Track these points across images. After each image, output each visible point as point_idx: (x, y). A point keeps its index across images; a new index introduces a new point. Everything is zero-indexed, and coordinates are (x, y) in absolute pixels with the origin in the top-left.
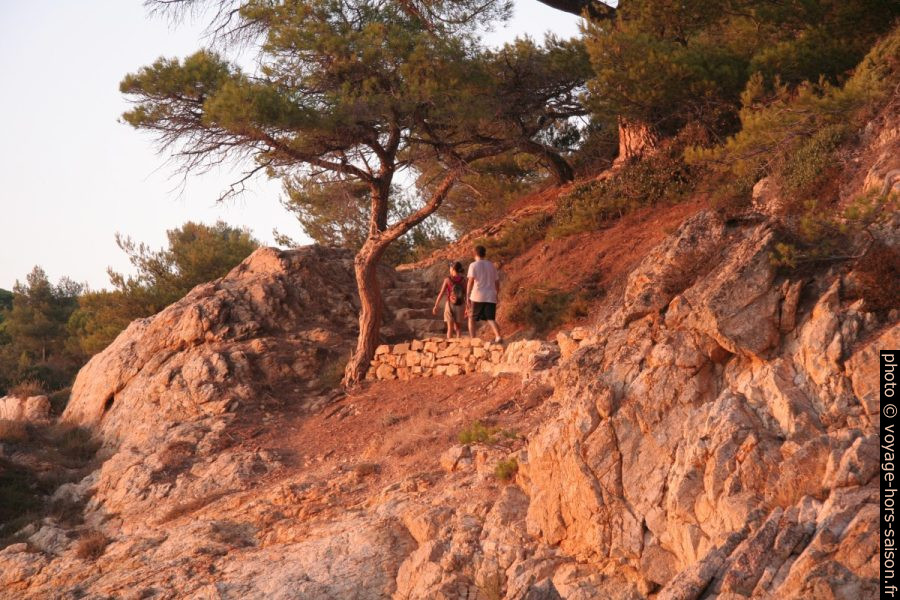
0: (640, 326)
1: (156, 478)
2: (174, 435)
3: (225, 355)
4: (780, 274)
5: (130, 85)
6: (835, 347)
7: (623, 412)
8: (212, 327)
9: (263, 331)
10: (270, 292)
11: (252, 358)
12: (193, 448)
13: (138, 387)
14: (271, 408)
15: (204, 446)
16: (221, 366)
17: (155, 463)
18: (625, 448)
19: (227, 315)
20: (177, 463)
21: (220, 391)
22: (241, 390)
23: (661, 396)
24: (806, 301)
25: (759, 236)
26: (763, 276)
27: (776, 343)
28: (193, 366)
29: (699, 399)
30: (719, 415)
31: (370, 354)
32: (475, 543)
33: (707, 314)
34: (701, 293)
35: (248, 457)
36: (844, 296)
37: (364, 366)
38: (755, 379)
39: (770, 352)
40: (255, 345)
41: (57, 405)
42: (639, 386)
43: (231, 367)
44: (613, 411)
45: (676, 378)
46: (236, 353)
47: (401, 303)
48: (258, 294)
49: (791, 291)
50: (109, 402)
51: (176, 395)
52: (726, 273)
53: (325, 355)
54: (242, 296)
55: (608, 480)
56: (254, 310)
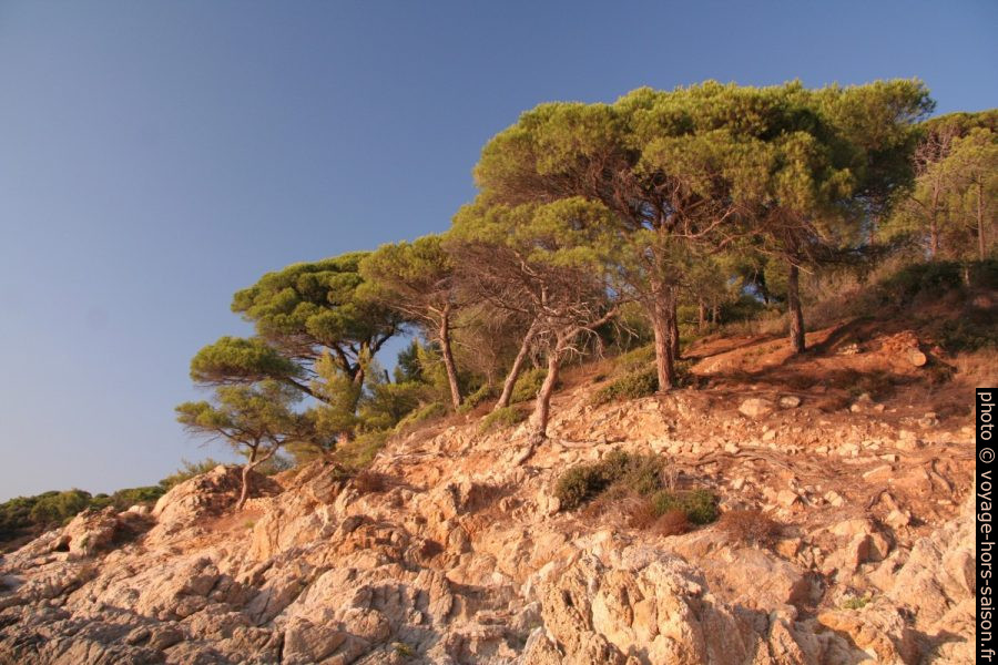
0: (293, 492)
1: (168, 533)
2: (178, 521)
3: (200, 497)
4: (335, 479)
5: (179, 409)
6: (345, 502)
7: (282, 517)
8: (199, 488)
9: (214, 491)
10: (219, 479)
11: (208, 499)
12: (182, 525)
13: (173, 505)
14: (211, 515)
15: (186, 525)
16: (198, 501)
17: (169, 529)
18: (281, 528)
19: (204, 485)
20: (176, 529)
21: (196, 508)
22: (202, 509)
23: (294, 513)
24: (341, 488)
25: (332, 467)
26: (329, 480)
27: (331, 500)
28: (189, 500)
29: (306, 514)
30: (309, 519)
31: (244, 501)
32: (243, 557)
33: (311, 489)
34: (311, 483)
35: (197, 529)
36: (352, 487)
37: (242, 505)
38: (322, 511)
39: (328, 503)
40: (210, 495)
41: (150, 509)
42: (288, 510)
43: (201, 500)
44: (279, 516)
45: (300, 508)
46: (203, 497)
47: (262, 487)
48: (215, 480)
49: (337, 485)
50: (163, 510)
51: (182, 508)
52: (320, 477)
53: (233, 501)
54: (210, 480)
55: (274, 538)
56: (213, 485)
